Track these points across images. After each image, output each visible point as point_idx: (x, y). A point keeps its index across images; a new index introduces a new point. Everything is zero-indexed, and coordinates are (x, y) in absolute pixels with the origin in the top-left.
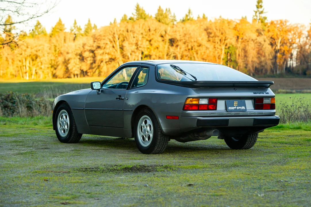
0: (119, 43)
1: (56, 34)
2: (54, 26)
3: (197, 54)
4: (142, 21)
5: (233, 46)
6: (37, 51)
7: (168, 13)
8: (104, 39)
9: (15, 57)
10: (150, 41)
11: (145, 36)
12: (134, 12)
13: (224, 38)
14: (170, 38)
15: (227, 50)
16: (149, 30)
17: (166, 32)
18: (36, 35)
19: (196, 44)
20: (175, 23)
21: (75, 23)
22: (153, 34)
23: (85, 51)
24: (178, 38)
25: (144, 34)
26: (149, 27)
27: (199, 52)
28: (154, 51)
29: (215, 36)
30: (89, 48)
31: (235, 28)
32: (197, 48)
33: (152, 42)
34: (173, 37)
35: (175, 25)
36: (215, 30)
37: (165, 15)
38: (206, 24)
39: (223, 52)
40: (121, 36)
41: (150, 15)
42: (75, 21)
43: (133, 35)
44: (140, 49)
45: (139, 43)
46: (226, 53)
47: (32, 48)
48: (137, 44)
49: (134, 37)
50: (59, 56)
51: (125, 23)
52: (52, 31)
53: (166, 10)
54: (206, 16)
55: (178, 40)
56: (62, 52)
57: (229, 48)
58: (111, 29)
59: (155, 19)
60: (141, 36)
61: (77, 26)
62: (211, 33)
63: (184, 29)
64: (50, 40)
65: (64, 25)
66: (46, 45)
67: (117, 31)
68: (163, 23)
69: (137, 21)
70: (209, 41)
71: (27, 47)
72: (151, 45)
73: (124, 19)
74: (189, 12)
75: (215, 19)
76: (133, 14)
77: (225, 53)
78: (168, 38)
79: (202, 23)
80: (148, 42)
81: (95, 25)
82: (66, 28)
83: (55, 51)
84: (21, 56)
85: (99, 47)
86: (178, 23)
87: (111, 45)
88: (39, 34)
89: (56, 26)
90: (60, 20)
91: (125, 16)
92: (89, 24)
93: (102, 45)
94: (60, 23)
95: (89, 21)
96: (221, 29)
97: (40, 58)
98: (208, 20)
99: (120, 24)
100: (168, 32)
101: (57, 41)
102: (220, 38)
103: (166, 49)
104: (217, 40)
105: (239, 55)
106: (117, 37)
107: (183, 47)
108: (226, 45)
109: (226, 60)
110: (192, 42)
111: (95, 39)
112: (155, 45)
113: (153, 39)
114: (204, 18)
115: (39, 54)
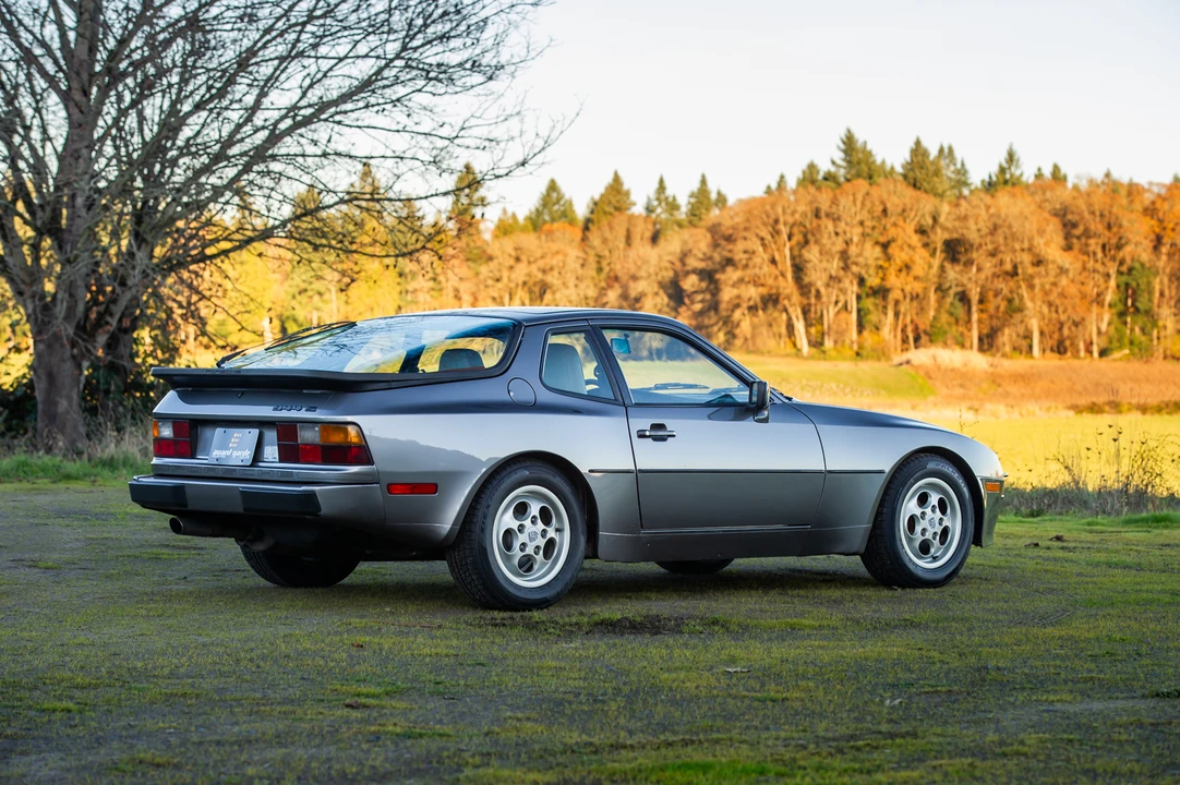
0: (791, 249)
1: (605, 221)
2: (597, 197)
3: (1031, 287)
4: (862, 184)
5: (1142, 265)
6: (544, 271)
7: (943, 163)
8: (745, 239)
9: (482, 287)
10: (885, 246)
11: (868, 231)
12: (839, 156)
13: (1114, 241)
14: (947, 236)
15: (1124, 279)
16: (885, 211)
17: (935, 219)
18: (545, 222)
19: (1026, 258)
20: (966, 192)
21: (662, 187)
22: (895, 225)
23: (687, 273)
24: (973, 236)
25: (869, 223)
26: (883, 203)
27: (1037, 281)
28: (897, 276)
29: (1087, 234)
30: (701, 265)
31: (1150, 211)
32: (1031, 270)
33: (893, 250)
34: (955, 236)
35: (965, 198)
36: (1086, 215)
37: (932, 168)
38: (1062, 195)
39: (1113, 283)
40: (795, 230)
41: (888, 167)
42: (661, 181)
43: (835, 226)
44: (855, 269)
45: (853, 250)
46: (1122, 288)
47: (529, 263)
48: (844, 255)
49: (837, 234)
50: (610, 286)
51: (812, 190)
52: (592, 212)
53: (941, 150)
54: (1064, 170)
55: (972, 245)
56: (620, 274)
57: (1130, 270)
58: (768, 207)
59: (901, 178)
60: (859, 230)
61: (667, 198)
62: (1075, 225)
63: (992, 211)
64: (584, 239)
65: (627, 194)
66: (574, 253)
67: (784, 212)
68: (926, 191)
69: (847, 186)
70: (1068, 248)
71: (518, 259)
72: (889, 258)
73: (810, 177)
74: (1011, 157)
75: (1091, 182)
76: (833, 163)
77: (1118, 286)
78: (939, 237)
79: (1048, 194)
80: (878, 249)
81: (719, 193)
82: (634, 204)
83: (600, 270)
84: (499, 285)
85: (729, 262)
86: (972, 192)
87: (766, 257)
88: (553, 220)
89: (602, 196)
90: (617, 179)
91: (812, 167)
92: (702, 192)
93: (739, 256)
94: (616, 187)
95: (703, 181)
96: (1106, 213)
97: (554, 293)
98: (1070, 185)
99: (795, 192)
100: (942, 219)
101: (605, 241)
102: (1101, 241)
103: (935, 269)
104: (1094, 244)
105: (1162, 294)
106: (784, 231)
107: (989, 265)
108: (1122, 263)
109: (1120, 307)
110: (1014, 251)
111: (721, 237)
112: (900, 256)
113: (893, 240)
114: (1058, 177)
115: (552, 279)
